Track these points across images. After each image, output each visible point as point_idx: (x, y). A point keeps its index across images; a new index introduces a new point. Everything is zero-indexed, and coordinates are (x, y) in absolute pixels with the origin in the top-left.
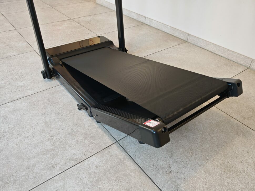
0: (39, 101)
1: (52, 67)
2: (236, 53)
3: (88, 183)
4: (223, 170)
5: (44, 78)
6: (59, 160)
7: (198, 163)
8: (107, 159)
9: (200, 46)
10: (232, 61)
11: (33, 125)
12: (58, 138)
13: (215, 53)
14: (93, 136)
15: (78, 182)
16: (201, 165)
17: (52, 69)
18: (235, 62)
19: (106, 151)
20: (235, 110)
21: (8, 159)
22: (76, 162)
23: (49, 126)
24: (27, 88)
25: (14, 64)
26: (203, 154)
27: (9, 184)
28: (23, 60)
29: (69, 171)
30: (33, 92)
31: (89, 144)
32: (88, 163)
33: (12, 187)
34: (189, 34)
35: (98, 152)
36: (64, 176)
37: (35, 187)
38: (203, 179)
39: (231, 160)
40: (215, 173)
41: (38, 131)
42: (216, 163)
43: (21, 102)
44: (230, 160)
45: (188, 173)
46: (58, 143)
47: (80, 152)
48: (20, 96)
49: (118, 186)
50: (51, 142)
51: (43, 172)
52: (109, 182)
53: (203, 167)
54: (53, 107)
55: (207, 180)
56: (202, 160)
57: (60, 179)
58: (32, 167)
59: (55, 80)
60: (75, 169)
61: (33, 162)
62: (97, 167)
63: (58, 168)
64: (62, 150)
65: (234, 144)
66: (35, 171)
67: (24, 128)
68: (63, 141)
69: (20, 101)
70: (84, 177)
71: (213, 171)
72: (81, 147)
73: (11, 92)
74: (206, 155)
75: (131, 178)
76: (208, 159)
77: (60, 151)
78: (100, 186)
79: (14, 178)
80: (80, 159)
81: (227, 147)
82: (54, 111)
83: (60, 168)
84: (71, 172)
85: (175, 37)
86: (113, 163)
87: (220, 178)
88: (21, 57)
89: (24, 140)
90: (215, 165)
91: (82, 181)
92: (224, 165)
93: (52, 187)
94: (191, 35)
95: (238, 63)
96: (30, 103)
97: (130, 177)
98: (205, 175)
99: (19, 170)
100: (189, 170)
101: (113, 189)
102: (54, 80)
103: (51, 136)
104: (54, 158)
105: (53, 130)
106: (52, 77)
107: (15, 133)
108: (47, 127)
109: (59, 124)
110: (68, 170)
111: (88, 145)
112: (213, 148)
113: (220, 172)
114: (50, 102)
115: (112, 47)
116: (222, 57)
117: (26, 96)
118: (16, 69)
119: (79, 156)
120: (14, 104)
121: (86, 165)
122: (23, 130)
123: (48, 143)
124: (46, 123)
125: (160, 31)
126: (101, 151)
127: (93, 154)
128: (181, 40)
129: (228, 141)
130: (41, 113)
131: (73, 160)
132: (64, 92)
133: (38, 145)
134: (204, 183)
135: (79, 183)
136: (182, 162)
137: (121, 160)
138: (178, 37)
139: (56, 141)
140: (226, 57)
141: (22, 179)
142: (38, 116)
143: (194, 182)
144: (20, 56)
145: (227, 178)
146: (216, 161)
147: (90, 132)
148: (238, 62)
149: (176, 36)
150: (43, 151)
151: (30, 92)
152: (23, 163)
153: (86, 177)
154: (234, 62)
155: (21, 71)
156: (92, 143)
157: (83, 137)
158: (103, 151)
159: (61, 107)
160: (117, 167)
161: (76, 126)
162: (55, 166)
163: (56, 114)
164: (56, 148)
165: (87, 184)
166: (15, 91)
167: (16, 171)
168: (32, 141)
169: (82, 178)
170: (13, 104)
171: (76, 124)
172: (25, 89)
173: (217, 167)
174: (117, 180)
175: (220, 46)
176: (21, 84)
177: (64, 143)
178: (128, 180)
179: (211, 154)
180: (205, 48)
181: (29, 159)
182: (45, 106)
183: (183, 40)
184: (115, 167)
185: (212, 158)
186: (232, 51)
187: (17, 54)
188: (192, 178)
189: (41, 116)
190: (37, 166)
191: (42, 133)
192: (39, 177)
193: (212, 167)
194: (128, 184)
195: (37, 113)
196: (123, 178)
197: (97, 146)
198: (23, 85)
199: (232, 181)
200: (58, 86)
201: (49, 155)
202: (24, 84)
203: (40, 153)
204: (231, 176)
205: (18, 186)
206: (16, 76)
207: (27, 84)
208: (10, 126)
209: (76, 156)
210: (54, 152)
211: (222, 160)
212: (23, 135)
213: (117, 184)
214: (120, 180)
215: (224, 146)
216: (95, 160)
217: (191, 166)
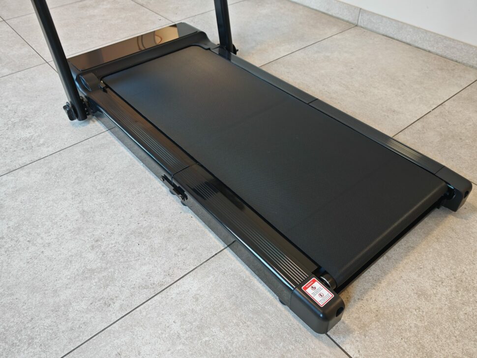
0: (64, 168)
1: (85, 94)
2: (462, 44)
3: (181, 333)
4: (454, 288)
5: (71, 118)
6: (117, 289)
7: (401, 277)
8: (216, 281)
9: (385, 34)
10: (452, 60)
11: (58, 219)
12: (112, 244)
13: (416, 45)
14: (183, 235)
15: (160, 332)
16: (408, 281)
17: (85, 100)
18: (459, 63)
19: (213, 264)
20: (468, 162)
21: (13, 294)
22: (152, 290)
23: (91, 218)
24: (39, 141)
25: (6, 94)
26: (411, 259)
27: (18, 346)
28: (24, 85)
29: (140, 310)
30: (51, 150)
31: (176, 252)
32: (178, 292)
33: (26, 352)
34: (361, 9)
35: (196, 268)
36: (130, 323)
37: (73, 349)
38: (416, 310)
39: (468, 267)
40: (439, 296)
41: (70, 230)
42: (438, 275)
43: (29, 173)
44: (465, 267)
45: (385, 298)
46: (112, 254)
47: (159, 269)
48: (26, 159)
49: (244, 336)
50: (97, 252)
51: (87, 315)
52: (223, 329)
53: (412, 285)
54: (95, 178)
55: (423, 312)
56: (409, 270)
57: (124, 328)
58: (63, 308)
59: (94, 121)
60: (152, 305)
61: (65, 298)
62: (197, 300)
63: (117, 305)
64: (121, 267)
65: (472, 233)
66: (71, 315)
67: (40, 226)
68: (122, 250)
69: (26, 169)
70: (171, 321)
71: (435, 292)
72: (160, 258)
73: (5, 153)
74: (416, 259)
75: (269, 317)
76: (421, 268)
77: (117, 271)
78: (207, 339)
79: (29, 333)
80: (161, 285)
81: (458, 240)
82: (98, 188)
83: (121, 306)
84: (144, 313)
85: (331, 16)
86: (230, 288)
87: (450, 305)
88: (20, 79)
89: (43, 252)
90: (436, 280)
91: (168, 330)
92: (455, 278)
93: (108, 347)
94: (365, 11)
95: (464, 64)
96: (46, 173)
97: (266, 315)
98: (418, 301)
99: (37, 316)
100: (386, 292)
101: (233, 343)
102: (91, 122)
103: (97, 241)
104: (108, 285)
105: (100, 227)
106: (88, 116)
107: (21, 239)
108: (87, 221)
109: (111, 213)
110: (137, 309)
111: (175, 254)
112: (430, 244)
113: (449, 292)
114: (88, 168)
115: (206, 45)
116: (431, 54)
117: (37, 158)
118: (13, 104)
119: (157, 279)
120: (15, 177)
121: (173, 296)
122: (38, 231)
123: (91, 256)
124: (83, 213)
125: (301, 7)
126: (201, 264)
127: (186, 273)
128: (345, 23)
129: (458, 227)
130: (73, 194)
131: (146, 287)
132: (115, 146)
133: (71, 262)
134: (418, 317)
135: (164, 336)
136: (370, 278)
137: (245, 281)
138: (338, 16)
139: (107, 249)
140: (440, 53)
141: (45, 334)
142: (65, 199)
143: (397, 316)
144: (19, 75)
145: (463, 304)
146: (437, 270)
147: (175, 226)
148: (465, 62)
149: (334, 15)
150: (83, 272)
151: (45, 151)
152: (45, 301)
153: (177, 321)
154: (456, 61)
155: (22, 107)
156: (183, 250)
157: (163, 238)
158: (205, 263)
159: (111, 179)
160: (237, 297)
161: (146, 217)
162: (111, 302)
163: (102, 193)
164: (109, 265)
165: (179, 337)
166: (15, 151)
167: (32, 319)
168: (59, 252)
169: (167, 325)
170: (13, 178)
171: (147, 212)
172: (34, 144)
173: (440, 283)
174: (241, 324)
175: (426, 31)
176: (26, 134)
177: (125, 255)
178: (262, 321)
179: (426, 257)
180: (395, 37)
181: (56, 291)
182: (78, 177)
183: (347, 22)
184: (233, 295)
185: (430, 264)
186: (454, 40)
187: (10, 72)
188: (392, 310)
189: (72, 199)
190: (74, 304)
191: (78, 234)
192: (79, 327)
193: (431, 284)
194: (264, 330)
195: (64, 194)
196: (253, 319)
197: (193, 256)
198: (28, 136)
199: (473, 309)
200: (102, 134)
201: (96, 280)
202: (31, 134)
203: (77, 277)
204: (471, 300)
205: (38, 349)
206: (13, 120)
207: (37, 134)
208: (11, 224)
209: (151, 279)
210: (105, 274)
211: (449, 267)
212: (39, 241)
213: (241, 332)
214: (245, 323)
215: (451, 238)
216: (191, 284)
217: (389, 284)
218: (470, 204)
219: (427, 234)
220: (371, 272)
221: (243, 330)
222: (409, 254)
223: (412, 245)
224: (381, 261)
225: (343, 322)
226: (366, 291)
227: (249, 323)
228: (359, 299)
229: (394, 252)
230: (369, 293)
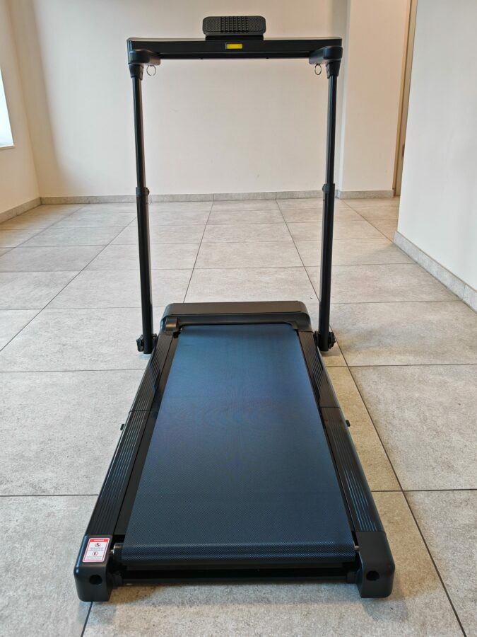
0: (96, 383)
3: (11, 530)
5: (139, 350)
6: (19, 477)
7: (218, 617)
11: (50, 413)
12: (55, 447)
16: (219, 625)
22: (34, 491)
23: (66, 424)
24: (106, 358)
26: (251, 610)
29: (12, 499)
31: (81, 476)
32: (45, 503)
35: (77, 495)
41: (45, 424)
43: (74, 376)
45: (175, 621)
46: (46, 453)
47: (56, 481)
49: (40, 562)
50: (40, 447)
52: (35, 547)
53: (216, 632)
54: (105, 398)
56: (234, 617)
60: (21, 500)
62: (49, 516)
63: (6, 486)
64: (40, 465)
67: (35, 413)
68: (55, 454)
69: (75, 373)
70: (16, 518)
72: (67, 474)
73: (78, 358)
74: (256, 614)
76: (249, 625)
77: (34, 466)
78: (18, 545)
81: (332, 631)
82: (97, 406)
83: (7, 488)
89: (16, 429)
91: (7, 522)
96: (82, 381)
100: (184, 617)
101: (28, 561)
103: (50, 440)
104: (18, 471)
105: (63, 432)
107: (17, 415)
108: (62, 424)
109: (82, 426)
112: (292, 612)
114: (109, 390)
117: (90, 369)
119: (47, 486)
120: (64, 375)
121: (40, 503)
122: (30, 415)
123: (35, 447)
124: (67, 418)
129: (353, 619)
130: (78, 402)
131: (34, 487)
133: (21, 444)
136: (189, 595)
139: (48, 448)
142: (70, 403)
150: (18, 455)
151: (101, 366)
153: (19, 521)
157: (87, 462)
162: (5, 482)
163: (94, 411)
164: (35, 459)
165: (7, 531)
166: (85, 359)
168: (23, 434)
169: (11, 519)
170: (62, 375)
171: (102, 438)
172: (101, 359)
174: (50, 553)
176: (106, 350)
179: (270, 619)
182: (95, 393)
185: (263, 628)
189: (74, 405)
191: (46, 429)
195: (74, 399)
198: (105, 352)
201: (17, 464)
202: (108, 352)
203: (11, 455)
206: (111, 338)
207: (111, 353)
208: (24, 403)
209: (44, 484)
212: (23, 422)
213: (41, 558)
214: (53, 554)
215: (326, 623)
216: (59, 504)
217: (197, 613)
218: (405, 608)
219: (303, 601)
220: (196, 592)
221: (44, 558)
222: (255, 603)
223: (271, 599)
224: (219, 590)
225: (115, 611)
226: (170, 602)
227: (55, 556)
228: (153, 604)
229: (243, 592)
230: (169, 607)
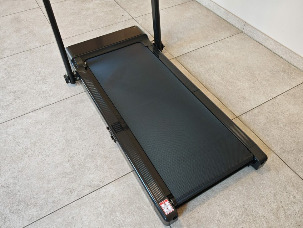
0: (61, 112)
1: (76, 70)
2: (300, 57)
3: (102, 212)
4: (241, 213)
5: (67, 82)
6: (77, 185)
7: (216, 202)
8: (123, 189)
9: (258, 41)
10: (293, 66)
11: (54, 142)
12: (78, 160)
13: (275, 51)
14: (113, 161)
15: (93, 210)
16: (219, 205)
17: (75, 73)
18: (297, 68)
19: (124, 179)
20: (277, 139)
21: (29, 180)
22: (93, 188)
23: (70, 144)
24: (50, 93)
25: (36, 60)
26: (224, 193)
27: (30, 206)
28: (46, 55)
29: (86, 198)
30: (55, 100)
31: (107, 170)
32: (104, 191)
33: (33, 209)
34: (246, 23)
35: (115, 180)
36: (80, 203)
37: (53, 211)
38: (217, 221)
39: (253, 203)
40: (232, 216)
41: (59, 149)
42: (235, 204)
43: (43, 112)
44: (251, 202)
45: (204, 212)
46: (77, 166)
47: (98, 178)
48: (42, 104)
49: (131, 219)
50: (70, 164)
51: (61, 196)
52: (122, 214)
53: (220, 208)
54: (75, 120)
55: (221, 223)
56: (221, 199)
57: (77, 205)
58: (51, 190)
59: (79, 84)
60: (91, 196)
61: (53, 185)
62: (113, 197)
63: (76, 193)
64: (80, 174)
65: (262, 183)
66: (54, 195)
67: (45, 145)
68: (82, 164)
69: (42, 110)
70: (99, 206)
71: (230, 213)
72: (99, 172)
73: (33, 99)
74: (227, 194)
75: (145, 212)
76: (228, 199)
77: (78, 175)
78: (113, 218)
79: (35, 200)
80: (97, 186)
81: (254, 186)
82: (76, 127)
83: (77, 194)
84: (87, 200)
85: (228, 23)
86: (129, 194)
87: (236, 221)
88: (44, 51)
89: (45, 159)
90: (234, 207)
91: (97, 210)
92: (244, 207)
93: (68, 214)
94: (248, 24)
95: (299, 70)
96: (52, 114)
97: (143, 210)
98: (220, 217)
99: (40, 193)
100: (205, 209)
101: (125, 222)
102: (78, 84)
103: (71, 157)
104: (73, 182)
105: (73, 150)
106: (76, 81)
107: (36, 151)
108: (68, 145)
109: (80, 142)
110: (84, 197)
112: (237, 186)
113: (238, 215)
114: (72, 114)
115: (145, 43)
116: (282, 59)
117: (48, 104)
118: (39, 67)
119: (96, 183)
120: (36, 114)
121: (102, 193)
122: (44, 147)
123: (67, 165)
124: (67, 140)
125: (212, 13)
126: (118, 179)
127: (110, 182)
129: (256, 178)
130: (63, 128)
131: (90, 186)
132: (88, 102)
133: (57, 167)
134: (217, 225)
135: (94, 213)
136: (200, 200)
137: (137, 191)
138: (232, 23)
139: (75, 163)
140: (287, 60)
141: (42, 202)
142: (59, 131)
143: (207, 222)
144: (44, 48)
145: (243, 222)
146: (236, 202)
147: (110, 155)
148: (301, 68)
149: (230, 22)
150: (63, 173)
151: (53, 100)
152: (43, 185)
153: (101, 206)
154: (296, 67)
155: (44, 70)
156: (111, 169)
157: (103, 161)
158: (120, 178)
159: (83, 122)
160: (132, 199)
161: (97, 147)
162: (73, 191)
163: (77, 130)
164: (75, 171)
165: (101, 214)
166: (38, 98)
167: (37, 194)
168: (53, 161)
169: (97, 207)
170: (35, 114)
171: (97, 144)
172: (47, 95)
173: (235, 209)
174: (131, 213)
175: (281, 45)
176: (44, 88)
177: (83, 167)
178: (141, 213)
179: (233, 193)
180: (263, 44)
181: (49, 181)
182: (67, 119)
183: (237, 28)
184: (130, 198)
185: (233, 197)
186: (296, 54)
187: (40, 45)
188: (205, 219)
189: (62, 131)
190: (56, 189)
191: (63, 152)
192: (57, 201)
193: (230, 208)
194: (141, 218)
195: (59, 128)
196: (137, 211)
197: (115, 173)
198: (45, 89)
199: (247, 226)
200: (82, 93)
201: (68, 179)
202: (47, 88)
203: (59, 176)
204: (248, 221)
205: (38, 209)
206: (38, 78)
207: (49, 89)
208: (32, 141)
209: (93, 182)
210: (72, 176)
211: (243, 201)
212: (44, 153)
213: (130, 217)
215: (250, 184)
216: (111, 188)
217: (208, 205)
218: (268, 166)
219: (238, 180)
220: (201, 197)
221: (131, 217)
222: (224, 190)
223: (227, 185)
224: (208, 192)
225: (180, 221)
226: (196, 206)
227: (134, 213)
228: (191, 210)
229: (217, 188)
230: (197, 208)
